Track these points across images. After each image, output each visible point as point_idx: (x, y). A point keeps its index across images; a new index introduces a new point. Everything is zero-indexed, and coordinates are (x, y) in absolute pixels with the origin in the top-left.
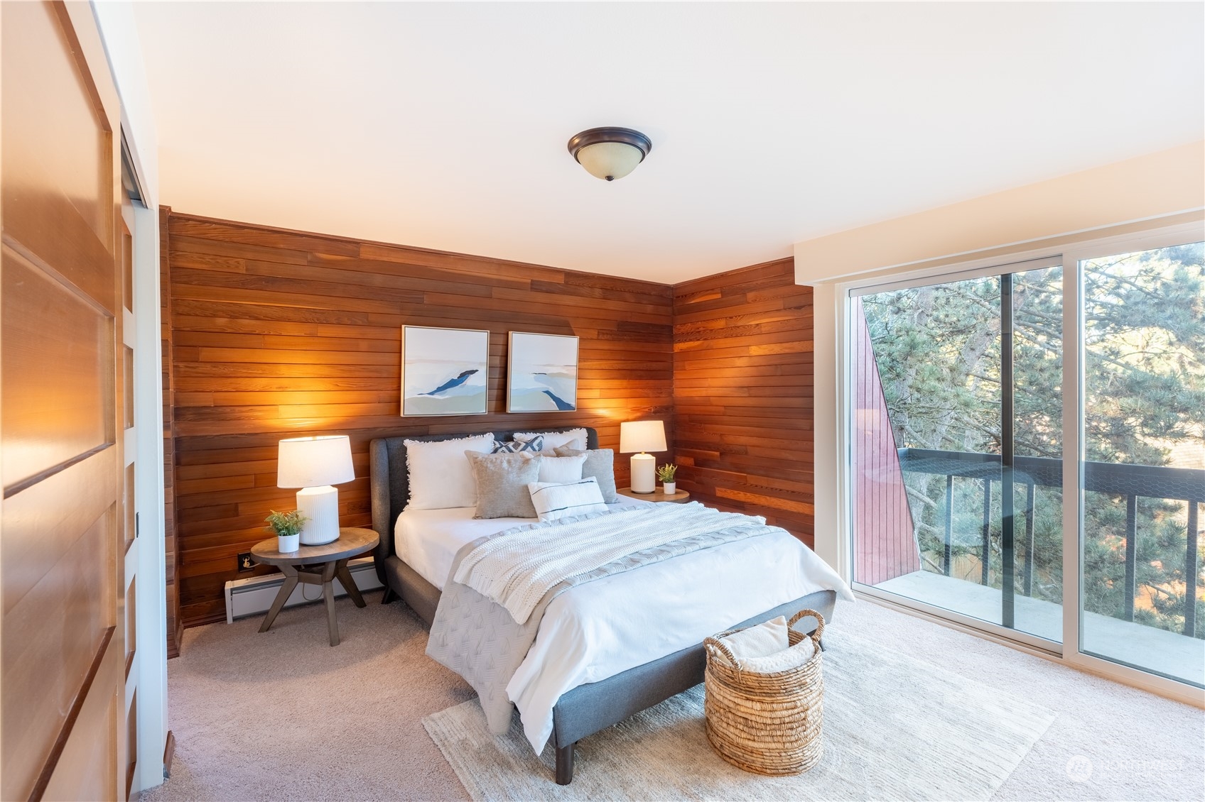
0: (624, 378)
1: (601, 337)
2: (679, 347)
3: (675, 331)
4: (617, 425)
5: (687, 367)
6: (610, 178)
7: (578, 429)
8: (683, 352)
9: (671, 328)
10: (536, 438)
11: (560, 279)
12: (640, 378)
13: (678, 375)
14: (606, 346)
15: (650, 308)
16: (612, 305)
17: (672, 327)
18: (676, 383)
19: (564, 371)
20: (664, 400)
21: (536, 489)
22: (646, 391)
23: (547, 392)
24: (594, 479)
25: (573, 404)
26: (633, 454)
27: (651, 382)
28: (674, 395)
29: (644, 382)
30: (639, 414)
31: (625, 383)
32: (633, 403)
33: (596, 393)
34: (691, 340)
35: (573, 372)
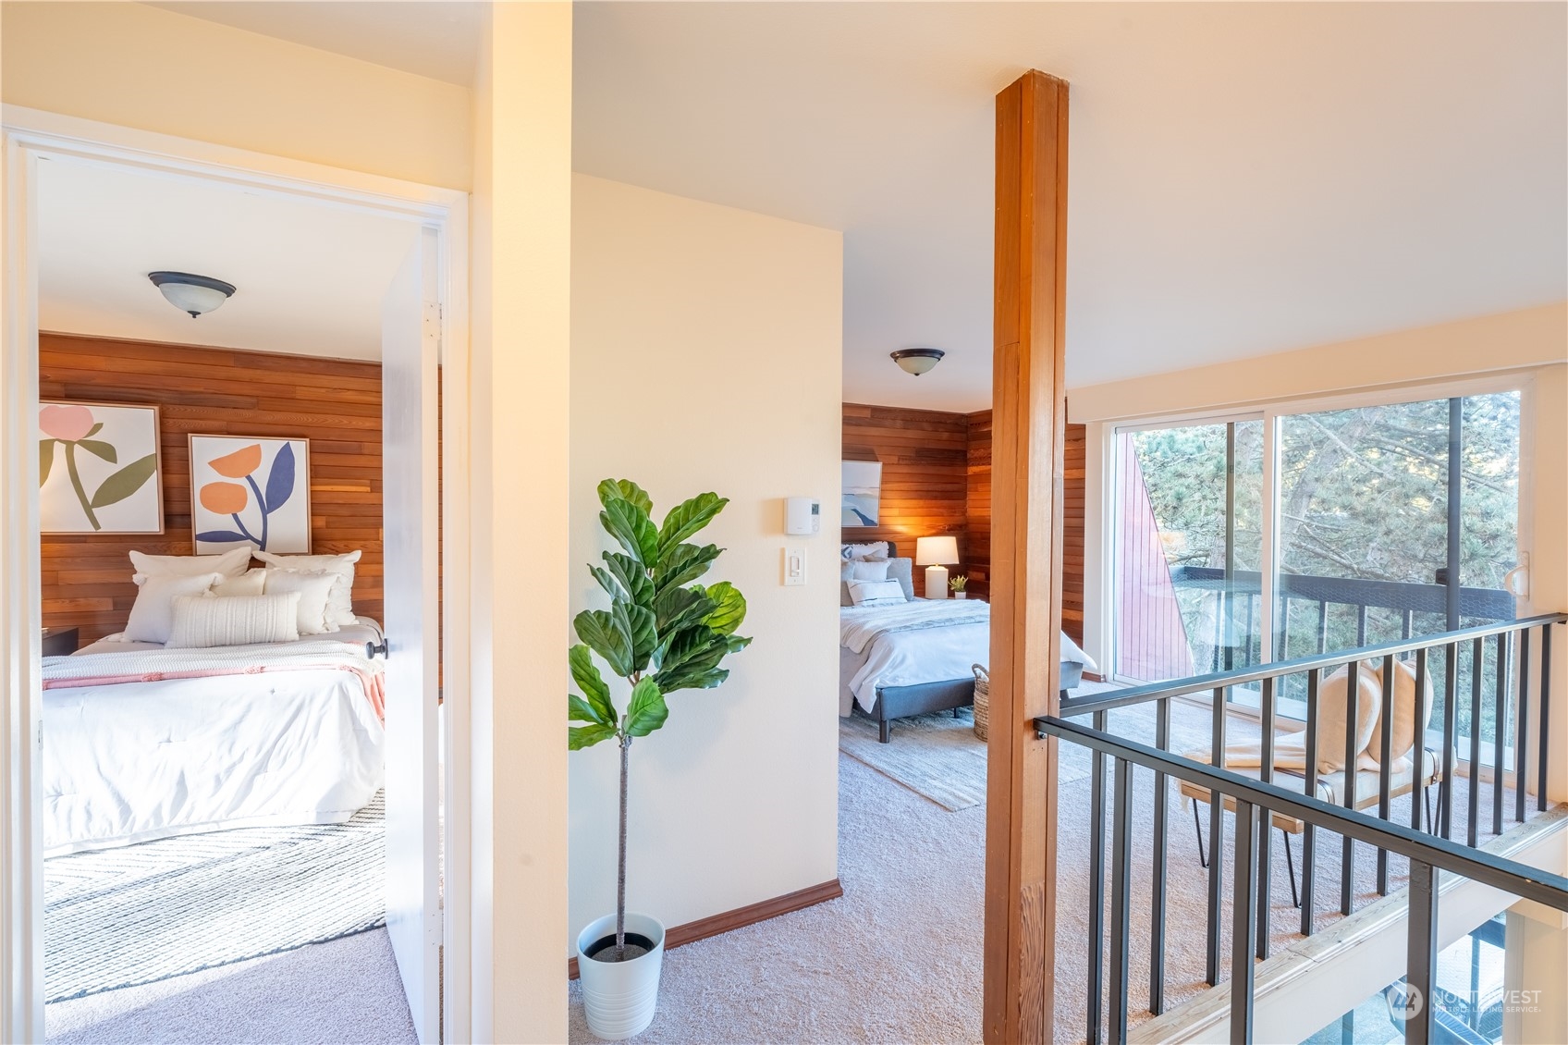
0: (921, 498)
1: (901, 462)
2: (972, 470)
3: (969, 456)
4: (914, 540)
5: (980, 489)
6: (917, 375)
7: (880, 542)
8: (975, 475)
9: (965, 453)
10: (847, 548)
11: (867, 414)
12: (936, 498)
13: (971, 496)
14: (905, 470)
15: (945, 435)
16: (911, 434)
17: (966, 451)
18: (969, 503)
19: (869, 493)
20: (958, 519)
21: (853, 584)
22: (941, 510)
23: (855, 510)
24: (897, 579)
25: (876, 521)
26: (928, 566)
27: (946, 502)
28: (967, 515)
29: (939, 502)
30: (934, 531)
31: (921, 503)
32: (928, 521)
33: (895, 512)
34: (983, 464)
35: (877, 493)
